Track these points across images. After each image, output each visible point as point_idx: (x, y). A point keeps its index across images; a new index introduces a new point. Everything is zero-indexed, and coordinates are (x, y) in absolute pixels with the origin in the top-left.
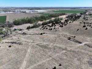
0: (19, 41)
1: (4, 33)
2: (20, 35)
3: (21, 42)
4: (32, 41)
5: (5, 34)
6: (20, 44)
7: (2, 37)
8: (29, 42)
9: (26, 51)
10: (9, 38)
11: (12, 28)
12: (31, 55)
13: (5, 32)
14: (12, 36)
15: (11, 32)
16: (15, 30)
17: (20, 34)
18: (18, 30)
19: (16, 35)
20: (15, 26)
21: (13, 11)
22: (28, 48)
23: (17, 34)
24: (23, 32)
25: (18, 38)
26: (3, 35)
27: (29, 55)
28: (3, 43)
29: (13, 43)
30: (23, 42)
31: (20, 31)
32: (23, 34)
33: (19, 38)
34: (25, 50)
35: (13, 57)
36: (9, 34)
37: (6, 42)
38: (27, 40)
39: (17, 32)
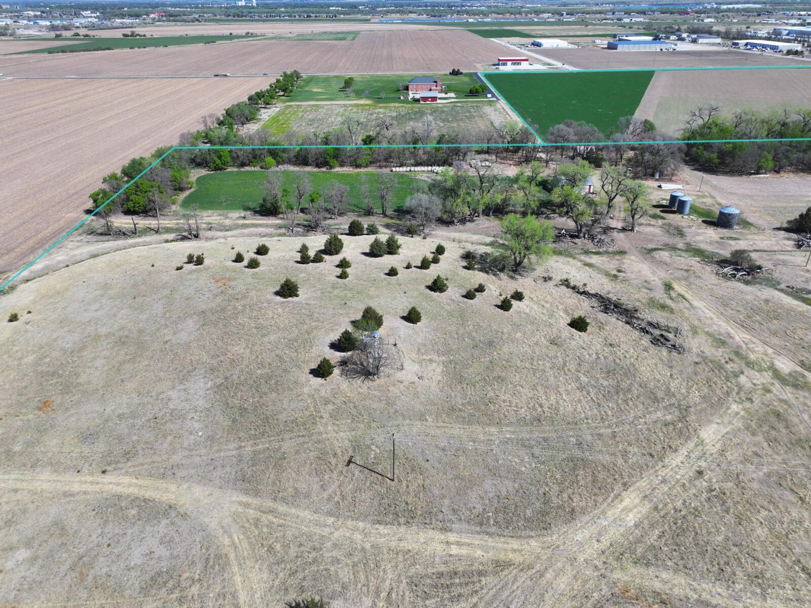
0: (663, 307)
1: (582, 207)
2: (694, 262)
3: (677, 331)
4: (785, 365)
5: (587, 219)
6: (655, 341)
7: (559, 237)
8: (750, 364)
9: (683, 418)
10: (595, 260)
11: (651, 184)
12: (713, 477)
13: (591, 203)
14: (622, 253)
15: (633, 212)
16: (675, 205)
17: (698, 252)
18: (695, 210)
19: (664, 255)
20: (687, 173)
21: (726, 36)
22: (716, 404)
23: (673, 248)
24: (742, 245)
25: (668, 287)
26: (571, 224)
27: (700, 473)
28: (547, 279)
29: (606, 310)
30: (695, 331)
31: (712, 233)
32: (723, 263)
33: (678, 288)
34: (684, 411)
35: (566, 408)
36: (607, 230)
37: (566, 283)
38: (740, 336)
39: (680, 233)
